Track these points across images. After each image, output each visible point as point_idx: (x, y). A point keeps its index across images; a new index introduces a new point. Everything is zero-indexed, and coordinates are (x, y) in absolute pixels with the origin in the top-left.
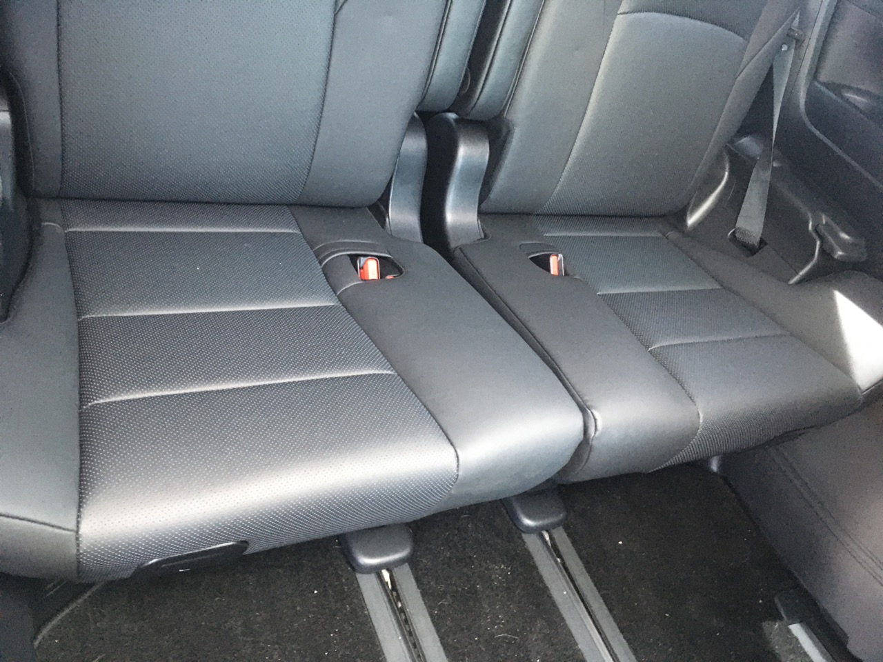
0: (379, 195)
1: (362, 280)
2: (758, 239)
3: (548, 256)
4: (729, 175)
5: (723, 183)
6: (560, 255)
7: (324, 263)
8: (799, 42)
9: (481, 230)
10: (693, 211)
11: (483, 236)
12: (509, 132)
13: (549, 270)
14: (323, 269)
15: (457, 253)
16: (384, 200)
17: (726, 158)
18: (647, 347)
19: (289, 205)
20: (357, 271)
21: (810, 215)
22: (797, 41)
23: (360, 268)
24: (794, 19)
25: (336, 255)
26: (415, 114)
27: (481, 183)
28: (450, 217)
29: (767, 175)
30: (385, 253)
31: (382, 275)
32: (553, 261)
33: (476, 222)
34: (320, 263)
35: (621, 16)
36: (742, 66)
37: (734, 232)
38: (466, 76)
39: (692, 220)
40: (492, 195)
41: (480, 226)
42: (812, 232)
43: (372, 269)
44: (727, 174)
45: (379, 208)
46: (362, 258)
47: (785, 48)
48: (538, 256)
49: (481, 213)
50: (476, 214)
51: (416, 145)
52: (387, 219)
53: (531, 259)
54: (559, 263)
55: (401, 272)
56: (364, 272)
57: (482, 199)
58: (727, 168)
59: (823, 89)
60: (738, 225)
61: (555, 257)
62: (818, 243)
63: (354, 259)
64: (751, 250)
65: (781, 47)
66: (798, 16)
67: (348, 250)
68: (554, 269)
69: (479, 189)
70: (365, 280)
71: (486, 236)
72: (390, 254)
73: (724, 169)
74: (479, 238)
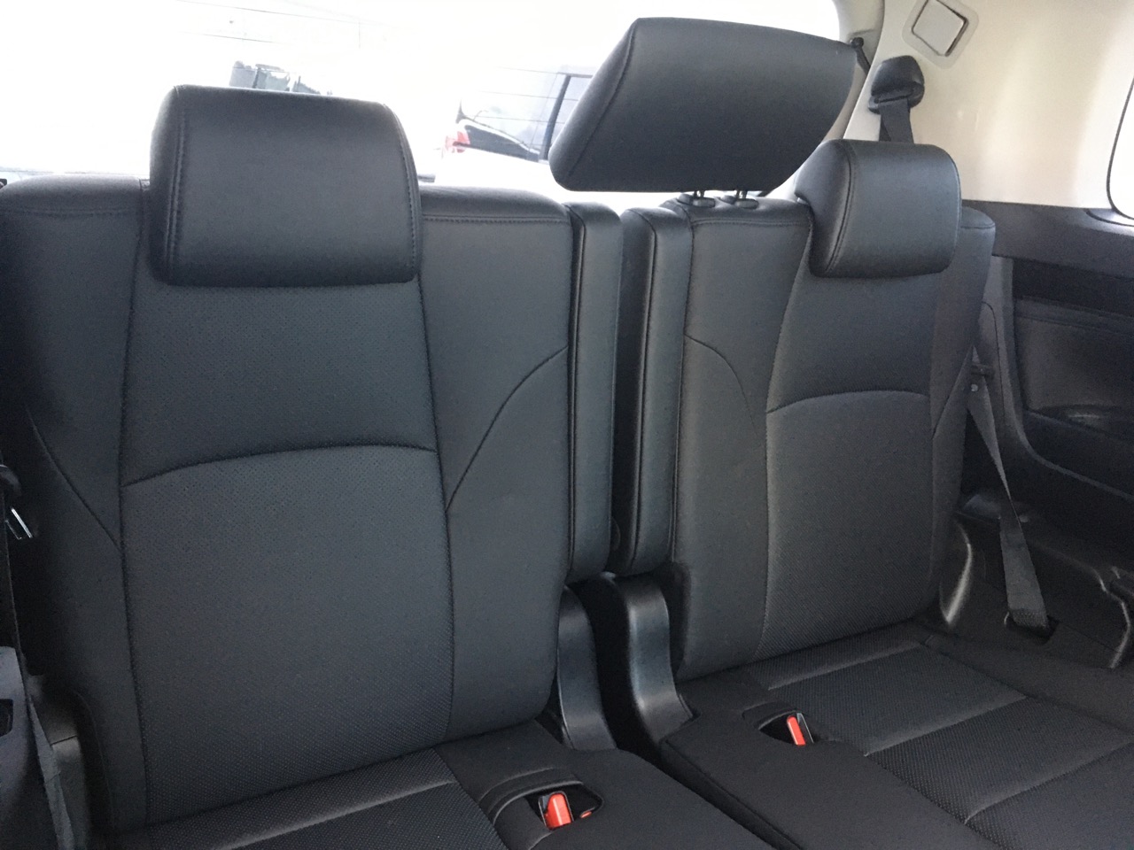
0: (545, 700)
1: (551, 829)
2: (1044, 618)
3: (784, 721)
4: (973, 547)
5: (969, 560)
6: (798, 714)
7: (495, 820)
8: (989, 377)
9: (686, 707)
10: (947, 606)
11: (691, 715)
12: (685, 578)
13: (790, 740)
14: (498, 827)
15: (665, 747)
16: (553, 703)
17: (960, 527)
18: (962, 820)
19: (436, 746)
20: (540, 816)
21: (1095, 571)
22: (986, 376)
23: (544, 812)
24: (972, 356)
25: (509, 802)
26: (566, 588)
27: (668, 647)
28: (642, 703)
29: (1019, 536)
30: (572, 779)
31: (575, 811)
32: (792, 725)
33: (677, 699)
34: (491, 819)
35: (772, 414)
36: (933, 426)
37: (1010, 619)
38: (613, 528)
39: (950, 615)
40: (687, 659)
41: (683, 702)
42: (1107, 592)
43: (559, 809)
44: (969, 546)
45: (550, 717)
46: (544, 797)
47: (975, 388)
48: (770, 724)
49: (680, 685)
50: (674, 688)
51: (575, 624)
52: (563, 730)
53: (763, 730)
54: (800, 725)
55: (599, 802)
56: (549, 815)
57: (675, 668)
58: (967, 539)
59: (1040, 417)
60: (1011, 605)
61: (793, 719)
62: (1123, 604)
63: (533, 800)
64: (1040, 635)
65: (971, 388)
66: (975, 352)
67: (522, 791)
68: (798, 739)
69: (668, 655)
70: (555, 829)
71: (695, 715)
72: (579, 780)
73: (963, 542)
74: (686, 718)
